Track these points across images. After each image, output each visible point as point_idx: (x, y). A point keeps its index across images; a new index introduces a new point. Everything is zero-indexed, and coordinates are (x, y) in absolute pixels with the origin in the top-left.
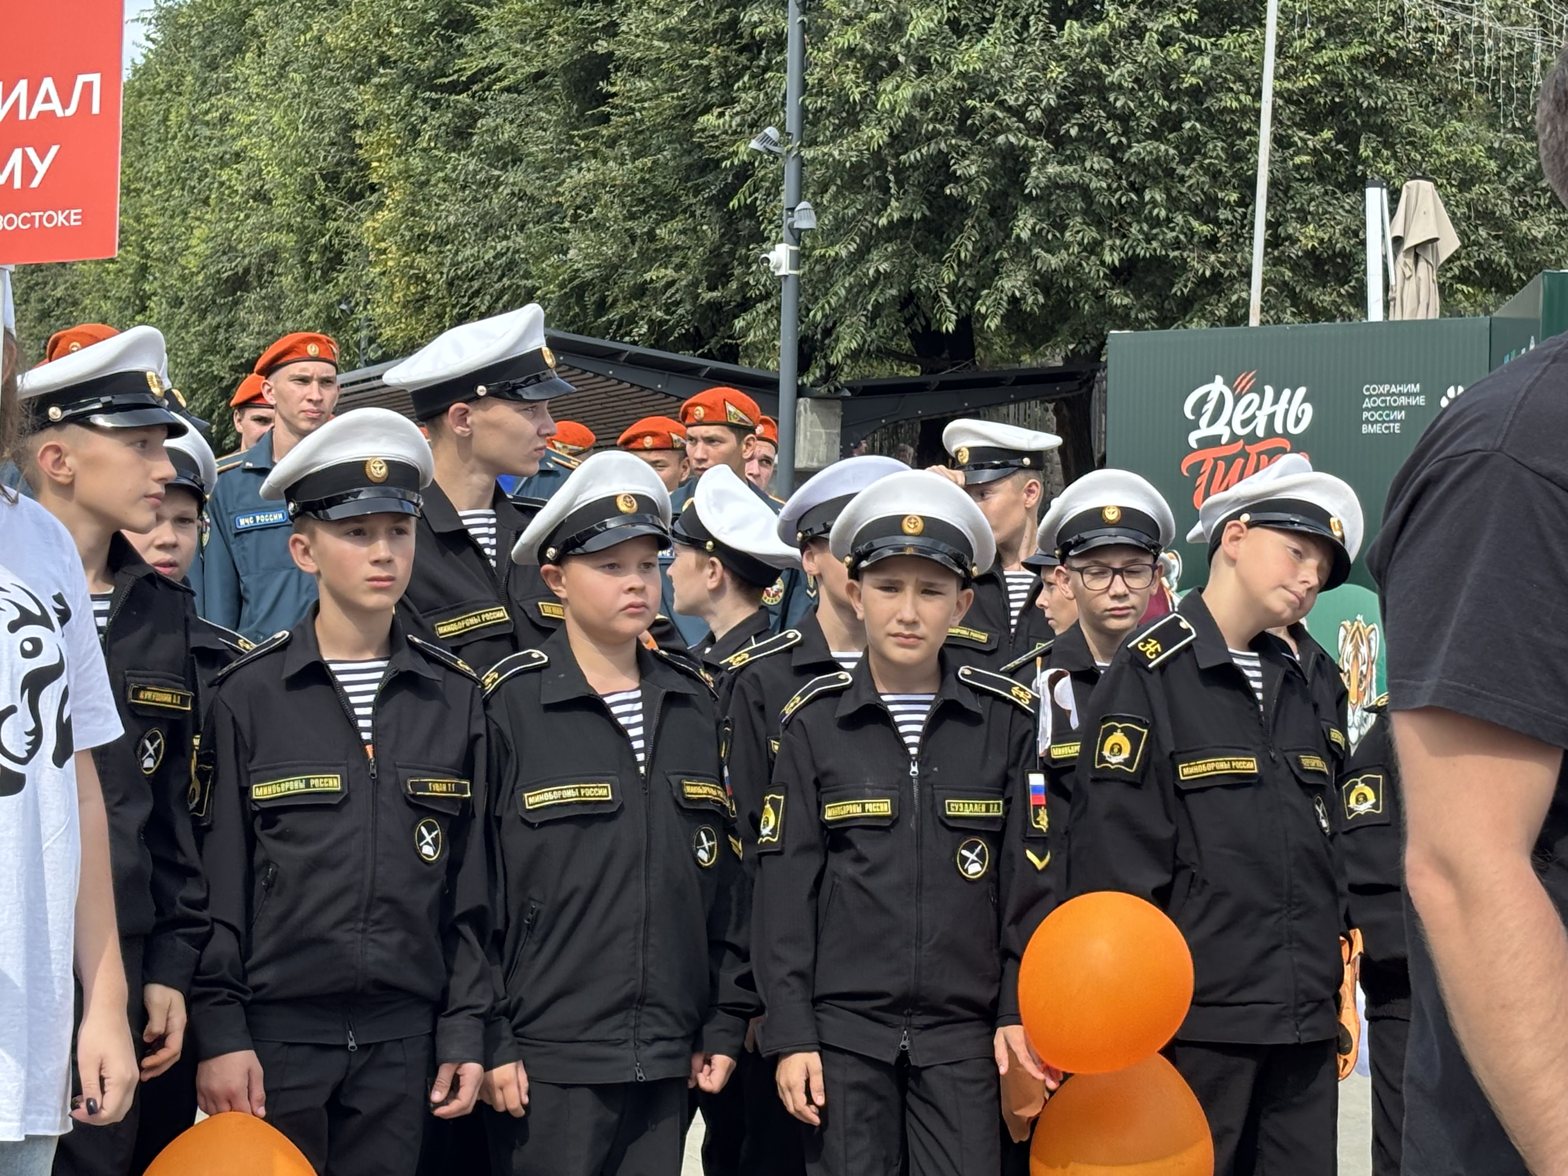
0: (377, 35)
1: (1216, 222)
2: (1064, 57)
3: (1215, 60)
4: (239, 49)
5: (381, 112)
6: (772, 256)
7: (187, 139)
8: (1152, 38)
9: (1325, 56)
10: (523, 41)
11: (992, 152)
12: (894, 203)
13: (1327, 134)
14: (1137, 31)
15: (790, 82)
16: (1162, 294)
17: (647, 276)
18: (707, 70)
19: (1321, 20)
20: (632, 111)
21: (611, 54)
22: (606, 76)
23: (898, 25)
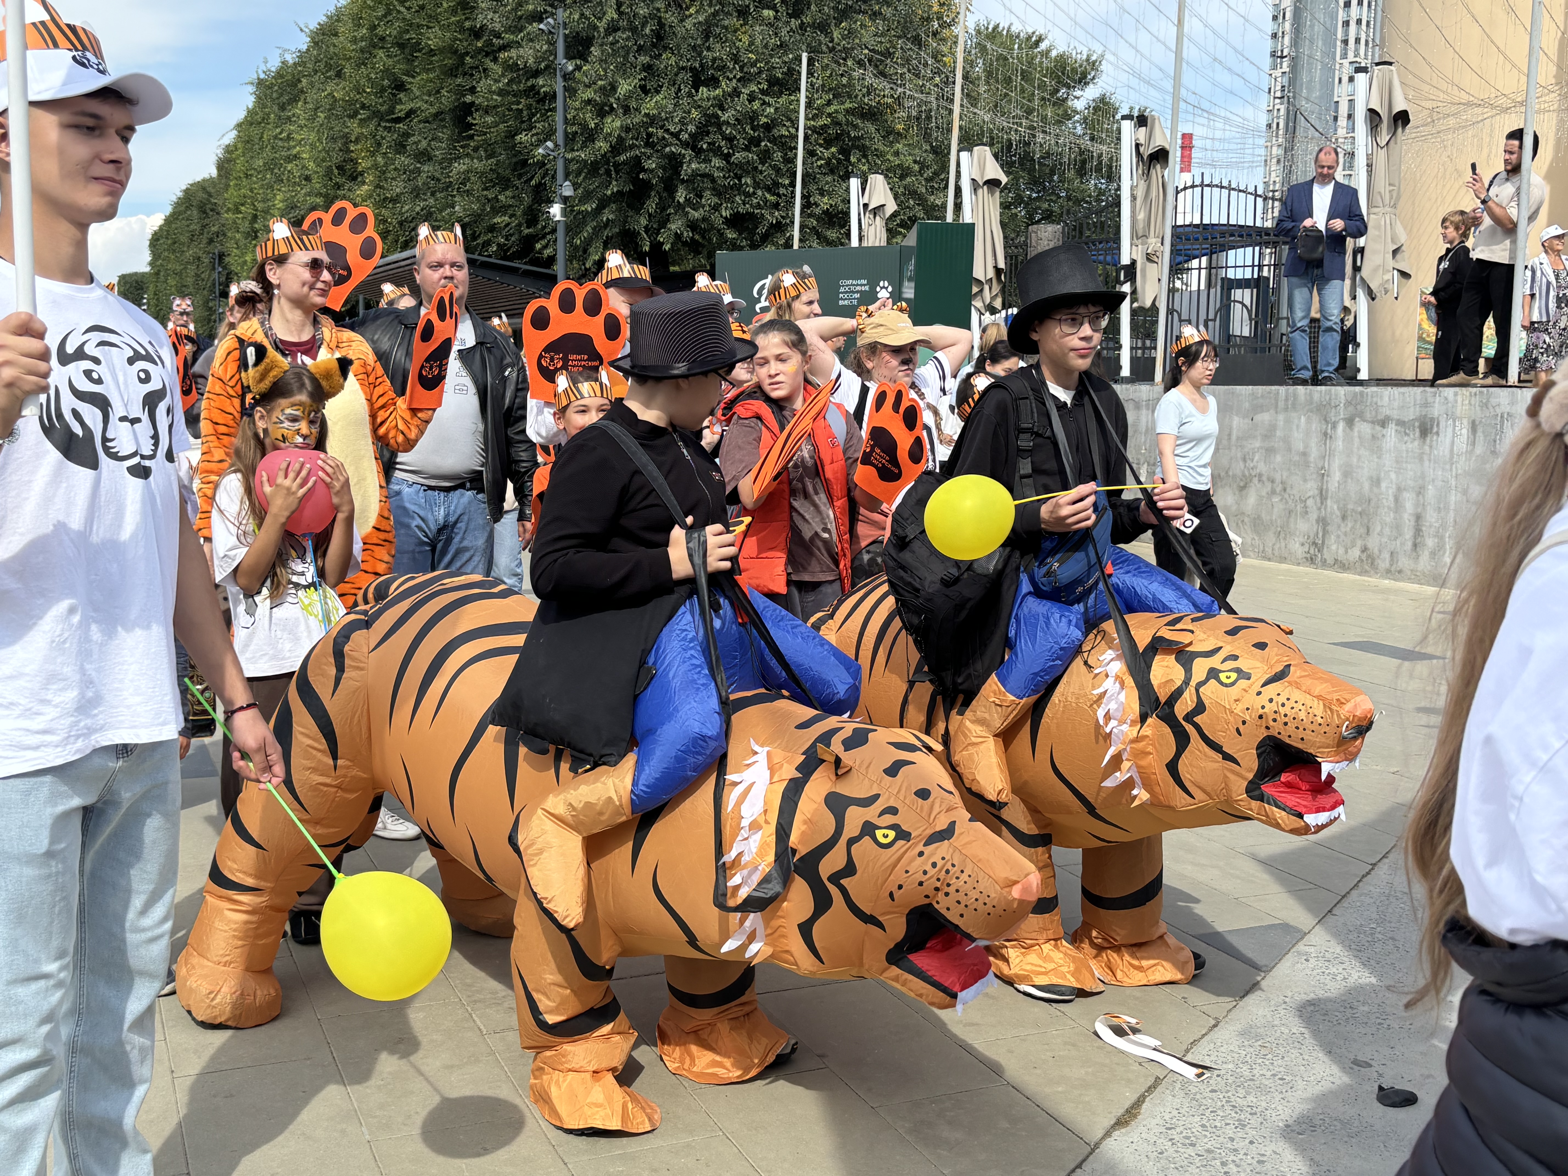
0: (359, 93)
1: (779, 195)
2: (699, 107)
3: (776, 109)
4: (294, 100)
5: (362, 133)
6: (552, 210)
7: (273, 148)
8: (744, 97)
9: (831, 109)
10: (430, 96)
11: (664, 156)
12: (614, 183)
13: (833, 149)
14: (736, 93)
15: (559, 117)
16: (752, 232)
17: (495, 221)
18: (520, 111)
19: (830, 89)
20: (485, 134)
21: (473, 103)
22: (471, 114)
23: (614, 88)
